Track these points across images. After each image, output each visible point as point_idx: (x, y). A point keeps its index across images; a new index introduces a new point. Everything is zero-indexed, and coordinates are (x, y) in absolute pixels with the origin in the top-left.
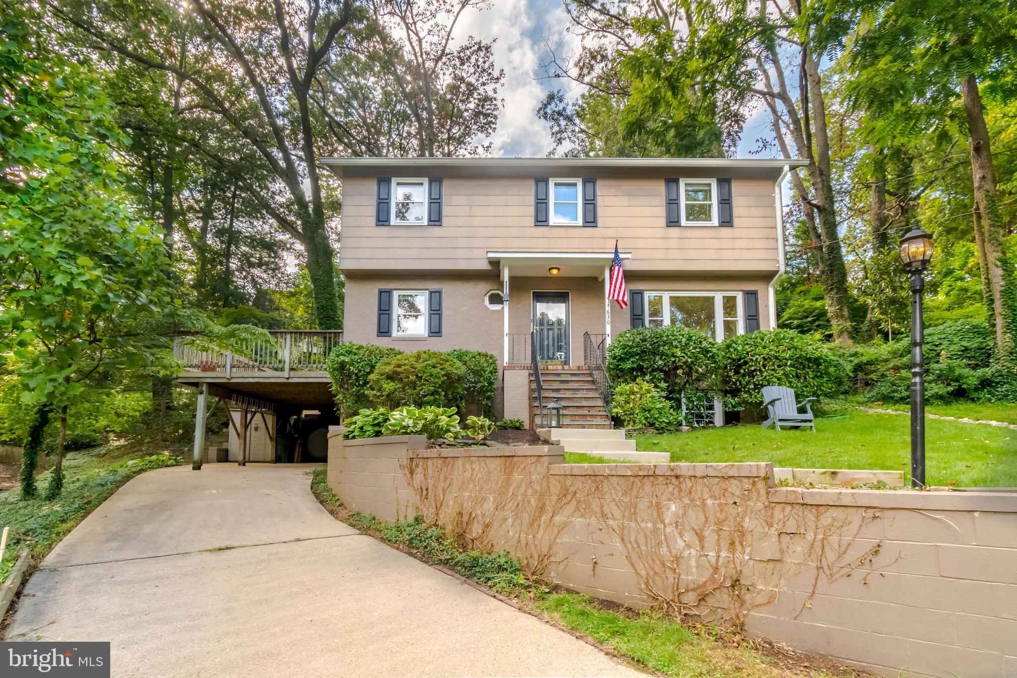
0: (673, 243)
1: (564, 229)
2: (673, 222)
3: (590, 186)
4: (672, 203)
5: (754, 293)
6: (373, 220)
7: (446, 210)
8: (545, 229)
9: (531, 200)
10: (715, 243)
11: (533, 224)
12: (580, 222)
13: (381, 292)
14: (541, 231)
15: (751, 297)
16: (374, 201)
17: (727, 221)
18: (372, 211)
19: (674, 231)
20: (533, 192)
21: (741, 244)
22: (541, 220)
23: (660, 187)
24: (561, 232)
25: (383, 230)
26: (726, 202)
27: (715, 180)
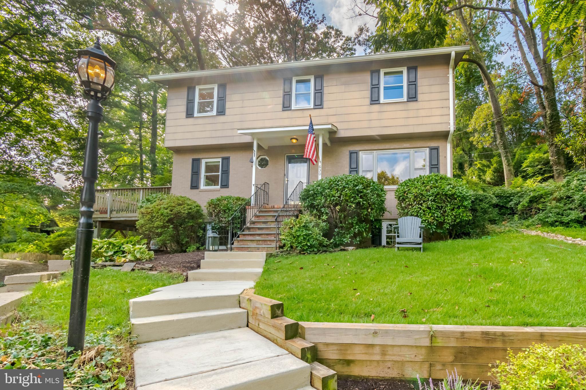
0: (374, 116)
1: (301, 112)
2: (375, 101)
3: (319, 81)
4: (375, 87)
5: (437, 149)
6: (184, 114)
7: (228, 105)
8: (289, 112)
9: (281, 93)
10: (404, 114)
11: (281, 110)
12: (312, 106)
13: (194, 160)
14: (287, 114)
15: (434, 151)
16: (184, 102)
17: (413, 97)
18: (184, 108)
19: (376, 107)
20: (282, 88)
21: (422, 113)
22: (286, 107)
23: (367, 77)
24: (299, 114)
25: (190, 121)
26: (413, 84)
27: (406, 68)
